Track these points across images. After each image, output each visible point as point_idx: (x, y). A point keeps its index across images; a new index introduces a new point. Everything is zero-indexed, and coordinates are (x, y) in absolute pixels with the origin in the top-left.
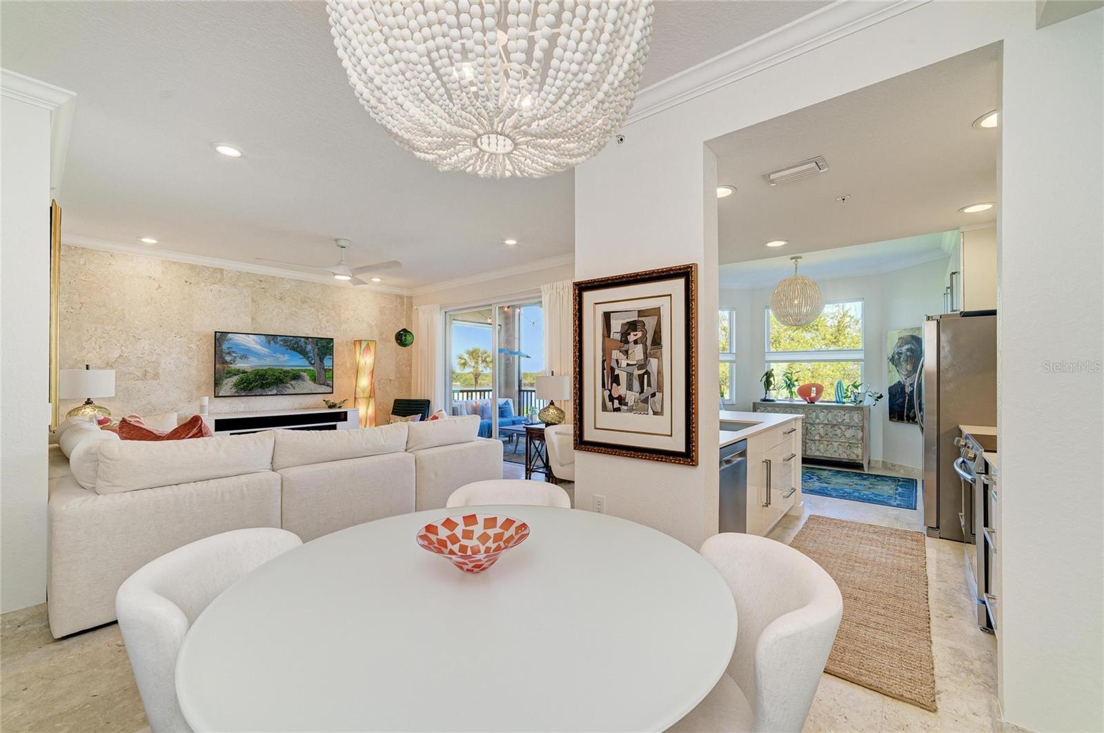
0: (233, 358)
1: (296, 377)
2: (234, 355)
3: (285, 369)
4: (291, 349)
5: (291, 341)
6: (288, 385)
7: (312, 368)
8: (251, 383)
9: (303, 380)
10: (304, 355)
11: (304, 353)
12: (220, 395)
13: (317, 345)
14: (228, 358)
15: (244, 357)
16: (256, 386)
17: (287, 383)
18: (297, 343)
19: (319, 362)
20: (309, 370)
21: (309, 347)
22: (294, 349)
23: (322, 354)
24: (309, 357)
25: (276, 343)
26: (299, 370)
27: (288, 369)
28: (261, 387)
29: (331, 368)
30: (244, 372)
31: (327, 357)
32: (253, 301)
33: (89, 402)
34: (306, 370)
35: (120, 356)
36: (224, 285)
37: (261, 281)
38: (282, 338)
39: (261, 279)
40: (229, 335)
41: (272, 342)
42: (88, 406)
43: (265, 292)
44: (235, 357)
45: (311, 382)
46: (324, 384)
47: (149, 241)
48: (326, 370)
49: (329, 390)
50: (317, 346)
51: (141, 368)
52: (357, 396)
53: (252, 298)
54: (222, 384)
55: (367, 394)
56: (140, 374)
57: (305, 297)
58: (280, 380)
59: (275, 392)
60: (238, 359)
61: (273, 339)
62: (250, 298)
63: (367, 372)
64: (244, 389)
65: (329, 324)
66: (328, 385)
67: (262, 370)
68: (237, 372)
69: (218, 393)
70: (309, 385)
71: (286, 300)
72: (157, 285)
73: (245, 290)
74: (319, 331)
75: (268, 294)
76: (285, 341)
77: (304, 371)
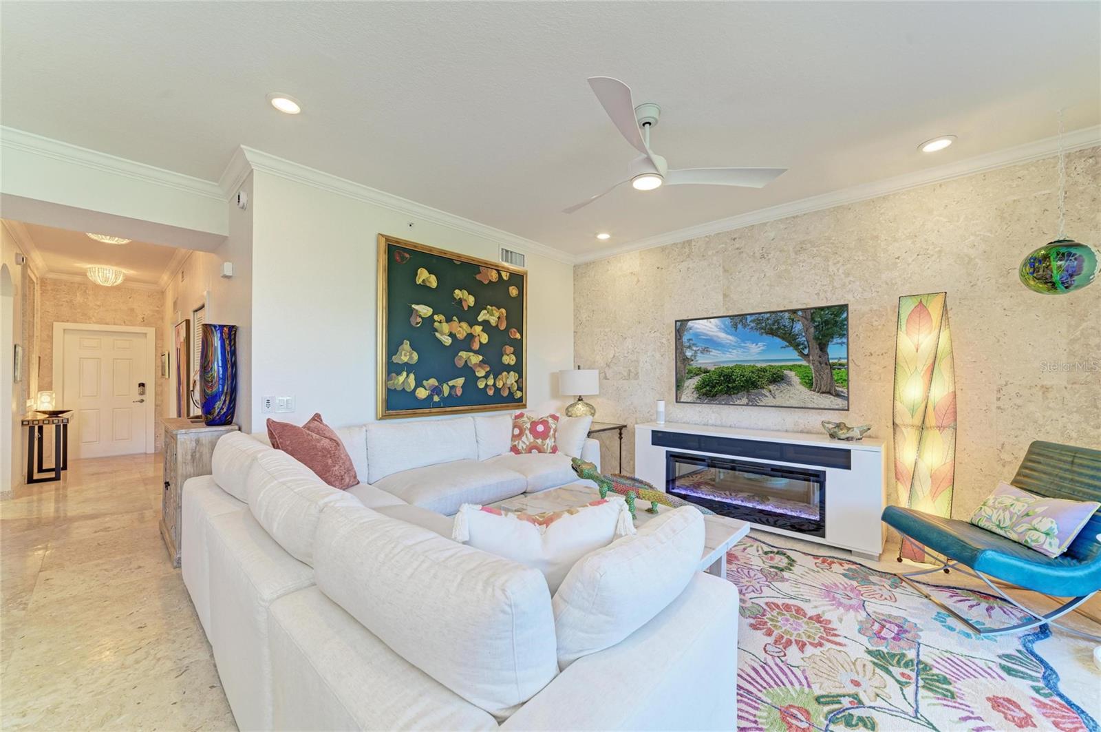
0: (693, 352)
1: (777, 378)
2: (694, 348)
3: (759, 365)
4: (767, 333)
5: (768, 319)
6: (765, 392)
7: (804, 363)
8: (714, 387)
9: (789, 383)
10: (790, 342)
11: (790, 339)
12: (682, 400)
13: (813, 320)
14: (689, 354)
15: (705, 350)
16: (721, 391)
17: (764, 388)
18: (777, 322)
19: (817, 351)
20: (800, 366)
21: (798, 327)
22: (772, 332)
23: (823, 336)
24: (798, 345)
25: (745, 326)
26: (781, 367)
27: (764, 365)
28: (726, 393)
29: (844, 361)
30: (706, 372)
31: (835, 341)
32: (725, 271)
33: (580, 399)
34: (793, 366)
35: (614, 356)
36: (692, 259)
37: (734, 239)
38: (753, 317)
39: (735, 236)
40: (690, 323)
41: (739, 326)
42: (580, 402)
43: (740, 253)
44: (696, 351)
45: (804, 390)
46: (829, 393)
47: (603, 236)
48: (832, 367)
49: (839, 403)
50: (815, 321)
51: (626, 367)
52: (898, 421)
53: (723, 267)
54: (683, 387)
55: (917, 420)
56: (625, 374)
57: (803, 242)
58: (753, 383)
59: (745, 400)
60: (699, 354)
61: (741, 321)
62: (721, 268)
63: (923, 366)
64: (706, 394)
65: (851, 278)
66: (838, 395)
67: (727, 368)
68: (700, 371)
69: (680, 398)
70: (798, 392)
71: (770, 256)
72: (636, 279)
73: (715, 258)
74: (829, 294)
75: (744, 255)
76: (758, 321)
77: (791, 368)
